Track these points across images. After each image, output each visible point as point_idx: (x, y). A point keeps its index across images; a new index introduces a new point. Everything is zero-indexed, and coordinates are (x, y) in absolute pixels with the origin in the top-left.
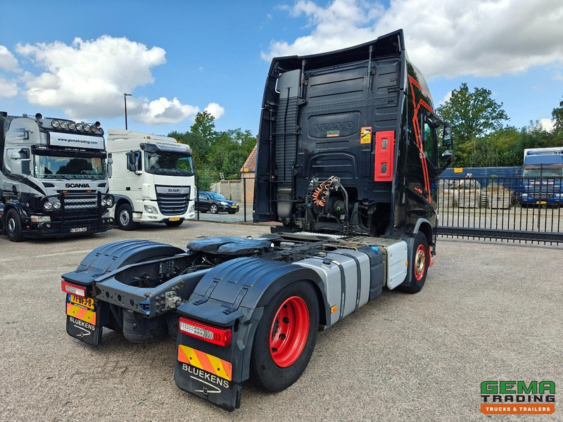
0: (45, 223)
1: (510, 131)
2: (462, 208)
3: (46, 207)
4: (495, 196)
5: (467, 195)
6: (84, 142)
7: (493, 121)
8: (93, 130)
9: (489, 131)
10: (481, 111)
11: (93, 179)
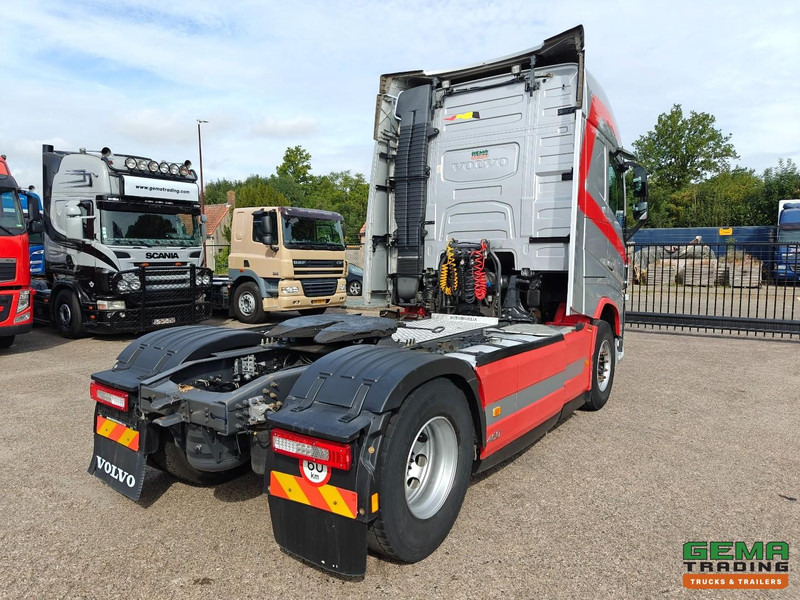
0: (118, 312)
1: (741, 175)
2: (689, 286)
3: (121, 288)
4: (739, 268)
5: (697, 268)
6: (172, 190)
7: (716, 160)
8: (184, 173)
9: (709, 175)
10: (699, 145)
11: (182, 245)
